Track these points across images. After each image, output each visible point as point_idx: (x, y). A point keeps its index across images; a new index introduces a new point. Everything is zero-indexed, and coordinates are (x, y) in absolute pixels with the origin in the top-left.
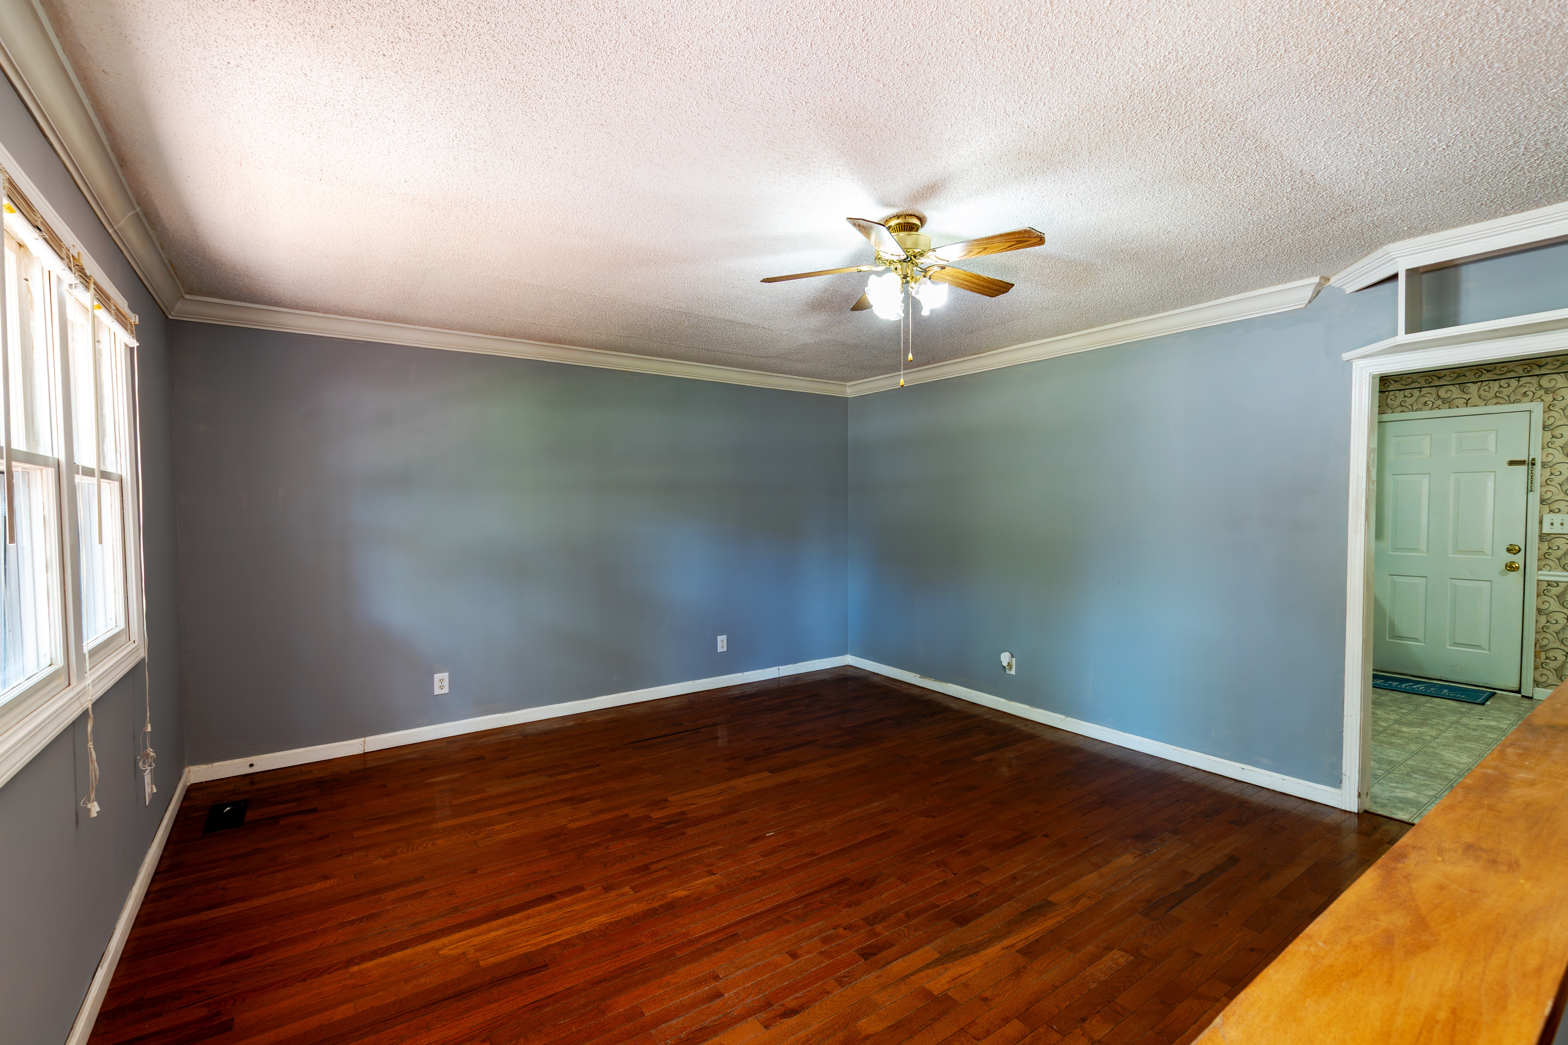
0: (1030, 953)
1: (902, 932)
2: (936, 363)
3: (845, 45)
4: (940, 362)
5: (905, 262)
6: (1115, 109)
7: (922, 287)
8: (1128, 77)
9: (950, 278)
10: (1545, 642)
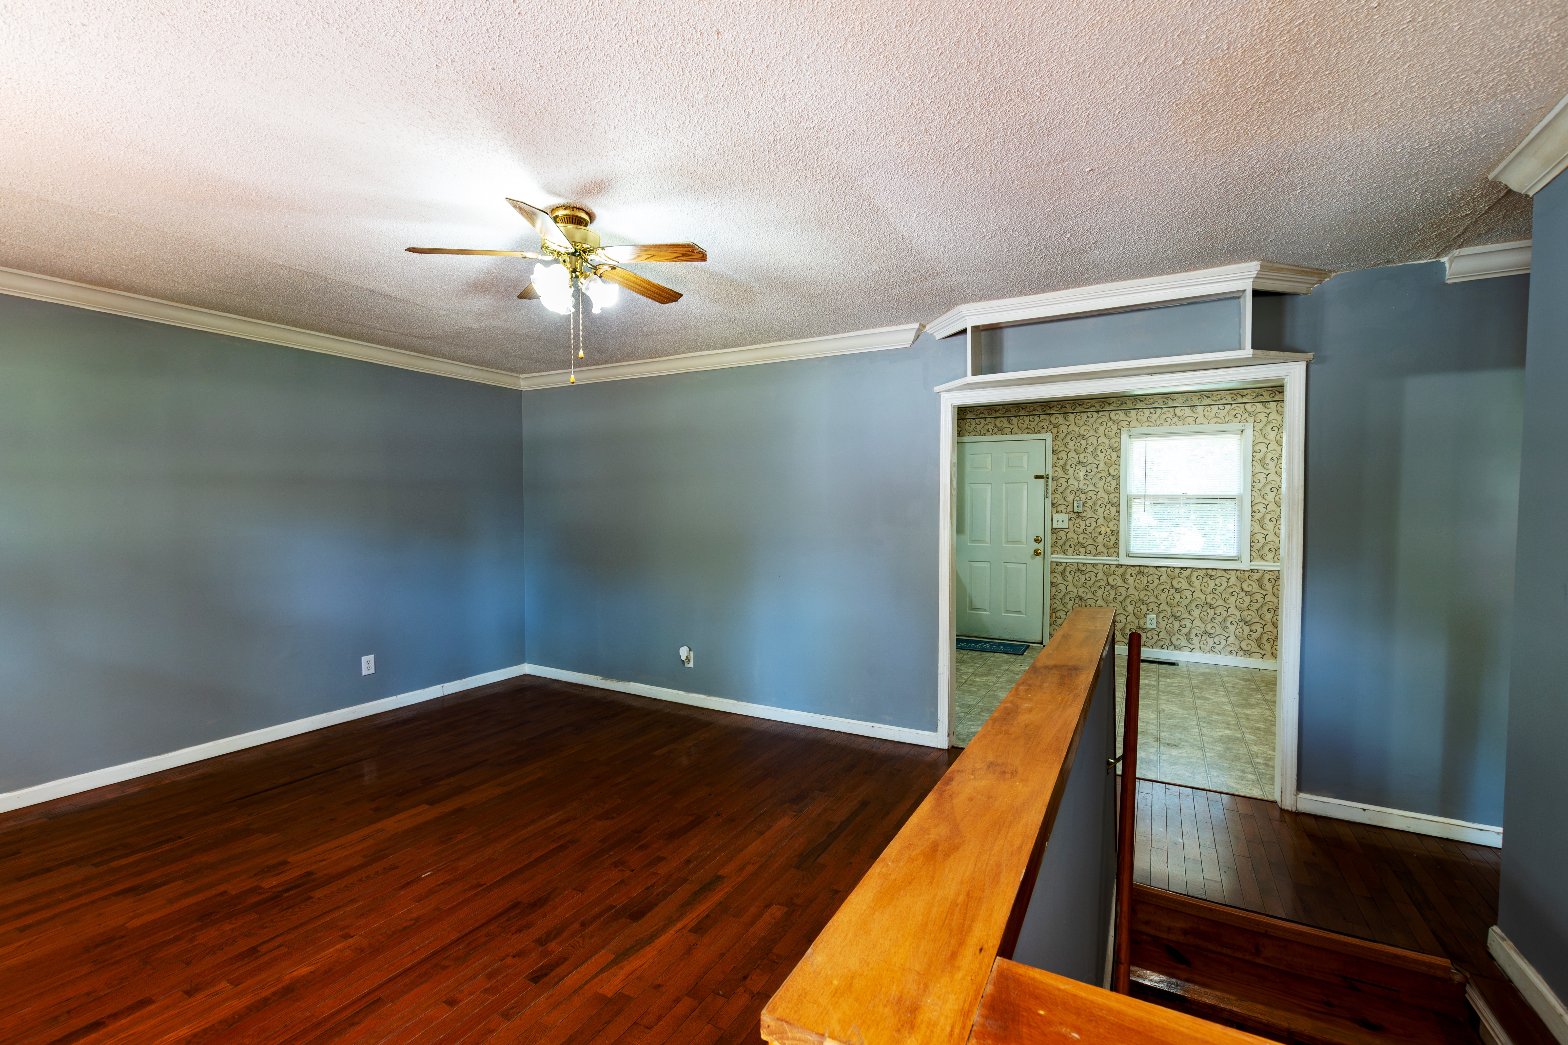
0: (701, 929)
1: (576, 943)
2: (614, 363)
3: (495, 12)
4: (618, 362)
5: (575, 256)
6: (762, 149)
7: (592, 284)
8: (771, 123)
9: (621, 279)
10: (1055, 606)
